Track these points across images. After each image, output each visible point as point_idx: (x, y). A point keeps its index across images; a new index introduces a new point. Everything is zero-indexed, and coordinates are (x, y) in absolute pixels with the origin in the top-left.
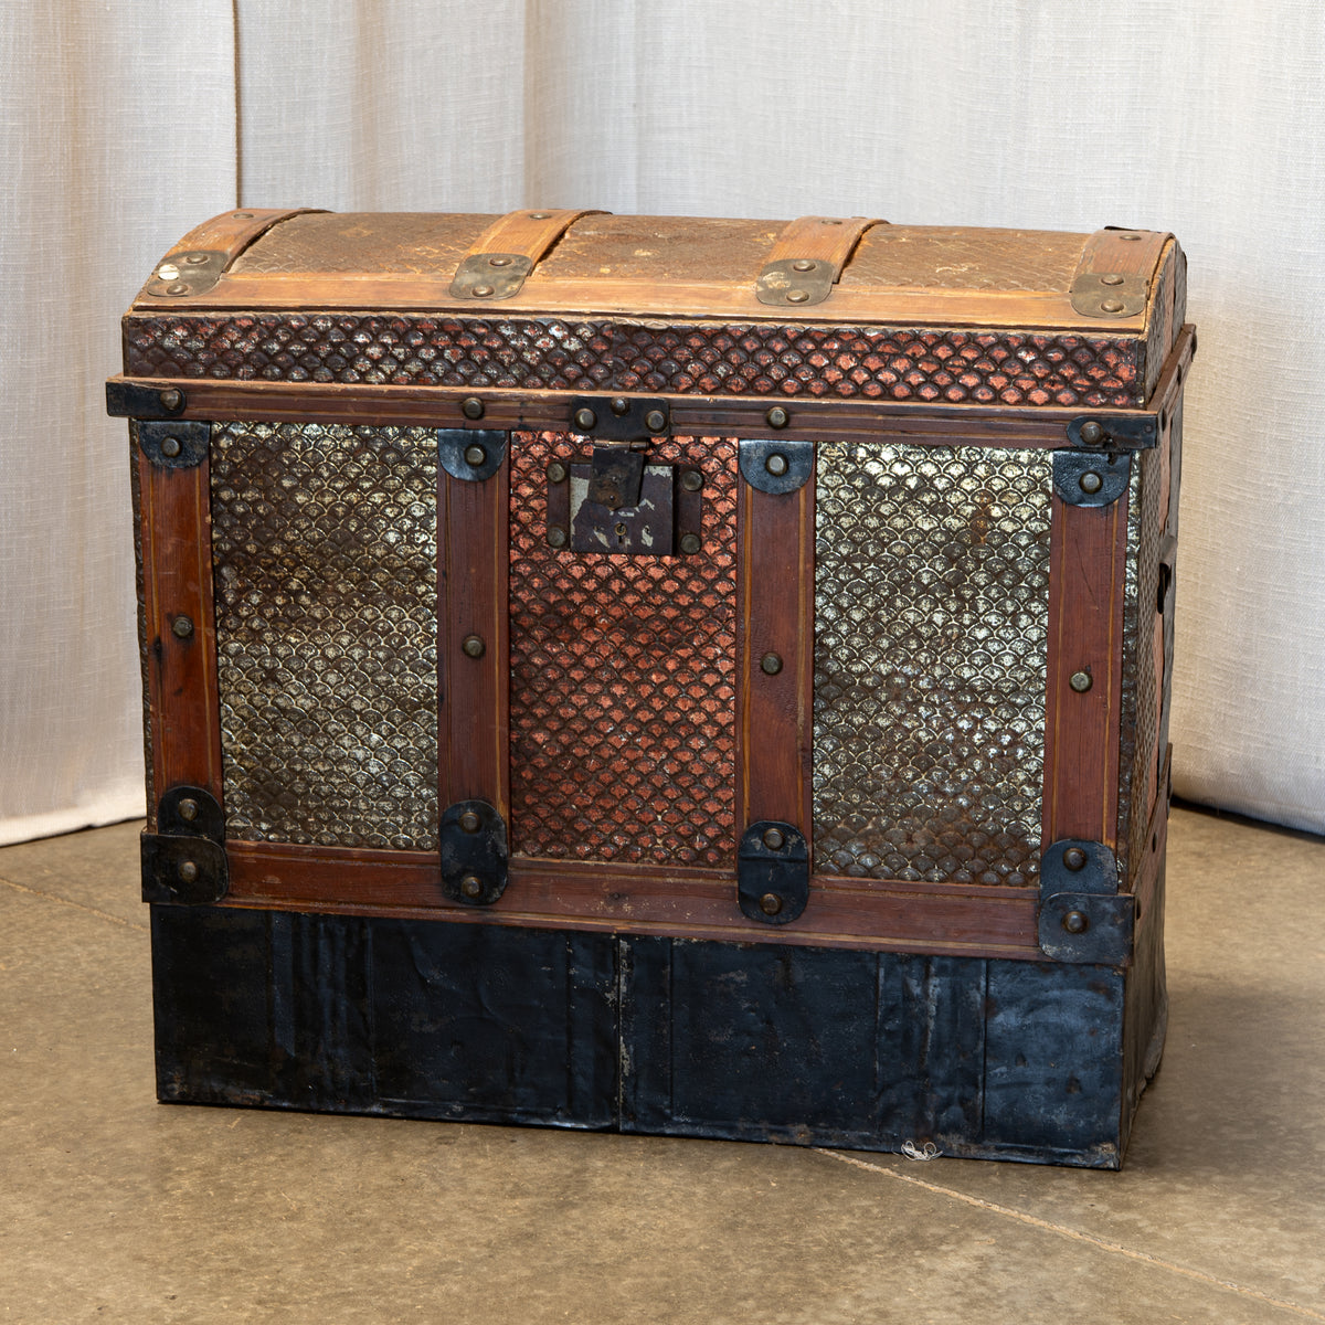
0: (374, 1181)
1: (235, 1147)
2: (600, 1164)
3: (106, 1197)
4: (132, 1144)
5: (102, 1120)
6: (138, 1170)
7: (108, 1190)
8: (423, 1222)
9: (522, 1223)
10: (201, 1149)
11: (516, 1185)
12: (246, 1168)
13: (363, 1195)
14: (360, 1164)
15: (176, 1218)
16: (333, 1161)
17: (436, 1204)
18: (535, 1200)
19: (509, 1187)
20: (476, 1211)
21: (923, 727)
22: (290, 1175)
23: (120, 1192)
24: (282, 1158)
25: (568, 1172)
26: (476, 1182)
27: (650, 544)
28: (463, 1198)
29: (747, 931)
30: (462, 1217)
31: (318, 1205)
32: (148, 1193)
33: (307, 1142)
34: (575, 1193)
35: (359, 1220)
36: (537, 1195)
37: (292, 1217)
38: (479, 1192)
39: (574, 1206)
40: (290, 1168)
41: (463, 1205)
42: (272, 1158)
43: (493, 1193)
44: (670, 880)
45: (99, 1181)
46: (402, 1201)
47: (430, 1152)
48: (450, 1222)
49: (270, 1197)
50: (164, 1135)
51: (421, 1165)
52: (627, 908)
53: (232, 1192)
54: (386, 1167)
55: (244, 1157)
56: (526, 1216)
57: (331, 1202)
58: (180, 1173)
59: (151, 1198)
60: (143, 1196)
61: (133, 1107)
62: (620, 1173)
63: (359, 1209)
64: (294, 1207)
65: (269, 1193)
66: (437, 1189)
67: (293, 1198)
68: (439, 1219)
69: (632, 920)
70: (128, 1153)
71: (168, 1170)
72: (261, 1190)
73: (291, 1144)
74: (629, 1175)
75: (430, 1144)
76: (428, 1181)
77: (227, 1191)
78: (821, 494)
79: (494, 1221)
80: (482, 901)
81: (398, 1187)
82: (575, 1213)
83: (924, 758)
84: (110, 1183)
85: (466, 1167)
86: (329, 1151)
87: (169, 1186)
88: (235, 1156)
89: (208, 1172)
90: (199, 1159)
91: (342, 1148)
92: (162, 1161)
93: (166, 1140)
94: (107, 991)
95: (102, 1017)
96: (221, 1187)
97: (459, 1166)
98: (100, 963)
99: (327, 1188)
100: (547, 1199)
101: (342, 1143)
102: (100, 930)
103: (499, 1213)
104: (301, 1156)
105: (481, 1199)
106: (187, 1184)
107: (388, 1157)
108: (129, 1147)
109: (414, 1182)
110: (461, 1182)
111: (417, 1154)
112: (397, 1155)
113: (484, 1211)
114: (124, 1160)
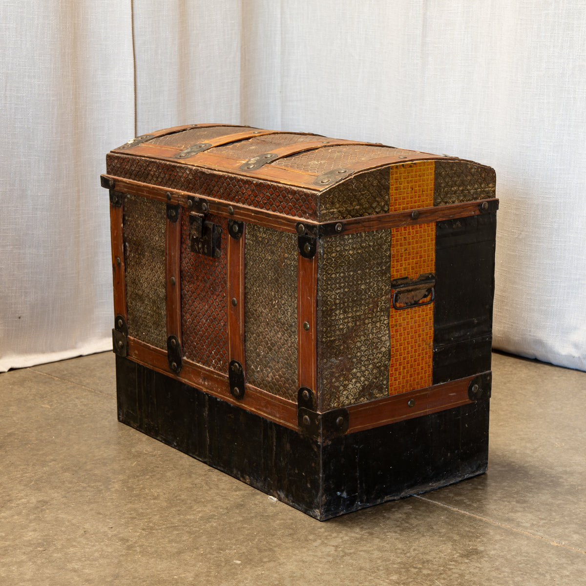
0: (185, 485)
1: (134, 473)
3: (87, 491)
5: (86, 463)
6: (99, 481)
7: (88, 489)
8: (203, 500)
9: (239, 500)
10: (122, 474)
11: (237, 486)
12: (138, 480)
13: (181, 490)
14: (180, 479)
15: (112, 499)
16: (170, 478)
17: (207, 493)
18: (244, 492)
19: (234, 487)
20: (222, 496)
22: (154, 483)
23: (92, 489)
24: (151, 477)
28: (217, 491)
30: (217, 498)
31: (164, 494)
32: (102, 490)
33: (160, 471)
35: (179, 499)
36: (245, 490)
37: (155, 498)
38: (223, 489)
40: (154, 480)
41: (218, 494)
42: (148, 477)
43: (229, 489)
45: (85, 485)
46: (195, 492)
47: (206, 475)
48: (212, 500)
49: (147, 491)
51: (202, 479)
53: (133, 489)
54: (189, 480)
55: (137, 476)
56: (240, 498)
58: (114, 482)
59: (104, 491)
60: (100, 491)
61: (97, 458)
63: (180, 495)
64: (156, 495)
65: (146, 490)
66: (208, 488)
67: (155, 491)
68: (209, 499)
70: (95, 475)
71: (110, 481)
72: (144, 488)
73: (154, 472)
76: (205, 485)
77: (131, 489)
79: (229, 500)
81: (194, 487)
84: (89, 486)
85: (219, 480)
86: (169, 474)
87: (110, 487)
88: (134, 476)
89: (124, 482)
90: (121, 477)
91: (174, 473)
92: (108, 478)
93: (109, 470)
94: (88, 416)
95: (86, 425)
96: (129, 487)
97: (216, 480)
98: (85, 405)
99: (168, 488)
100: (248, 492)
101: (173, 471)
102: (85, 393)
103: (231, 497)
104: (158, 476)
105: (224, 492)
106: (117, 486)
107: (190, 477)
108: (95, 473)
109: (199, 485)
110: (217, 485)
111: (200, 475)
112: (193, 475)
113: (225, 496)
114: (94, 477)
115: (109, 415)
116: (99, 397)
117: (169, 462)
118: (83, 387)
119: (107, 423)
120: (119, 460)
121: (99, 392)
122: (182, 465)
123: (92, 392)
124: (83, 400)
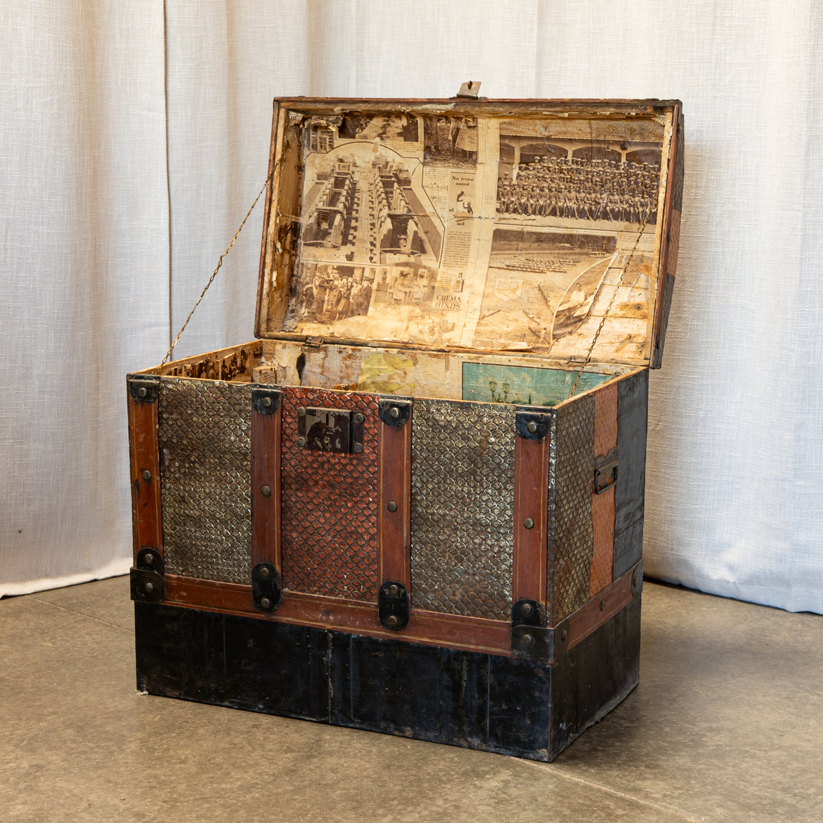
0: (221, 746)
1: (157, 729)
2: (328, 737)
3: (95, 753)
4: (108, 728)
5: (95, 717)
6: (110, 740)
7: (96, 749)
8: (244, 764)
9: (289, 765)
10: (141, 731)
11: (288, 747)
12: (162, 739)
13: (216, 752)
14: (215, 737)
15: (127, 763)
16: (202, 736)
17: (250, 756)
18: (297, 754)
19: (285, 748)
20: (268, 759)
21: (459, 541)
22: (182, 742)
23: (101, 751)
24: (178, 734)
25: (313, 741)
26: (269, 746)
27: (339, 448)
28: (263, 753)
29: (383, 633)
30: (263, 762)
31: (194, 757)
32: (114, 751)
33: (190, 727)
34: (315, 751)
35: (213, 763)
36: (298, 752)
37: (182, 762)
38: (270, 750)
39: (315, 757)
40: (182, 739)
41: (263, 756)
42: (174, 735)
43: (277, 751)
44: (350, 606)
45: (92, 745)
46: (234, 755)
47: (248, 732)
48: (256, 764)
49: (172, 753)
50: (124, 724)
51: (243, 738)
52: (331, 618)
53: (154, 750)
54: (227, 739)
55: (161, 734)
56: (292, 761)
57: (201, 755)
58: (130, 742)
59: (116, 753)
60: (111, 752)
61: (110, 710)
62: (336, 742)
63: (214, 758)
64: (183, 758)
65: (171, 751)
66: (251, 749)
67: (183, 753)
68: (251, 763)
69: (333, 624)
70: (106, 732)
71: (125, 740)
72: (168, 749)
73: (183, 728)
74: (341, 742)
75: (249, 728)
76: (247, 745)
77: (151, 750)
78: (414, 428)
79: (277, 764)
80: (270, 610)
81: (232, 748)
82: (315, 760)
83: (460, 556)
84: (97, 746)
85: (265, 738)
86: (201, 731)
87: (124, 748)
88: (156, 734)
89: (143, 741)
90: (139, 735)
91: (207, 730)
92: (122, 736)
93: (124, 726)
94: (100, 657)
95: (97, 669)
96: (148, 748)
97: (261, 738)
98: (97, 643)
99: (199, 748)
100: (302, 754)
101: (207, 727)
102: (98, 628)
103: (279, 760)
104: (188, 734)
105: (271, 753)
106: (133, 746)
107: (229, 734)
108: (107, 729)
109: (240, 745)
110: (262, 746)
111: (242, 733)
112: (232, 733)
113: (272, 759)
114: (104, 736)
115: (128, 656)
116: (116, 633)
117: (202, 716)
118: (96, 620)
119: (124, 666)
120: (139, 714)
121: (116, 627)
122: (218, 720)
123: (108, 626)
124: (95, 636)
